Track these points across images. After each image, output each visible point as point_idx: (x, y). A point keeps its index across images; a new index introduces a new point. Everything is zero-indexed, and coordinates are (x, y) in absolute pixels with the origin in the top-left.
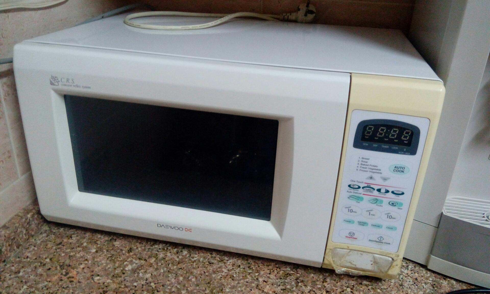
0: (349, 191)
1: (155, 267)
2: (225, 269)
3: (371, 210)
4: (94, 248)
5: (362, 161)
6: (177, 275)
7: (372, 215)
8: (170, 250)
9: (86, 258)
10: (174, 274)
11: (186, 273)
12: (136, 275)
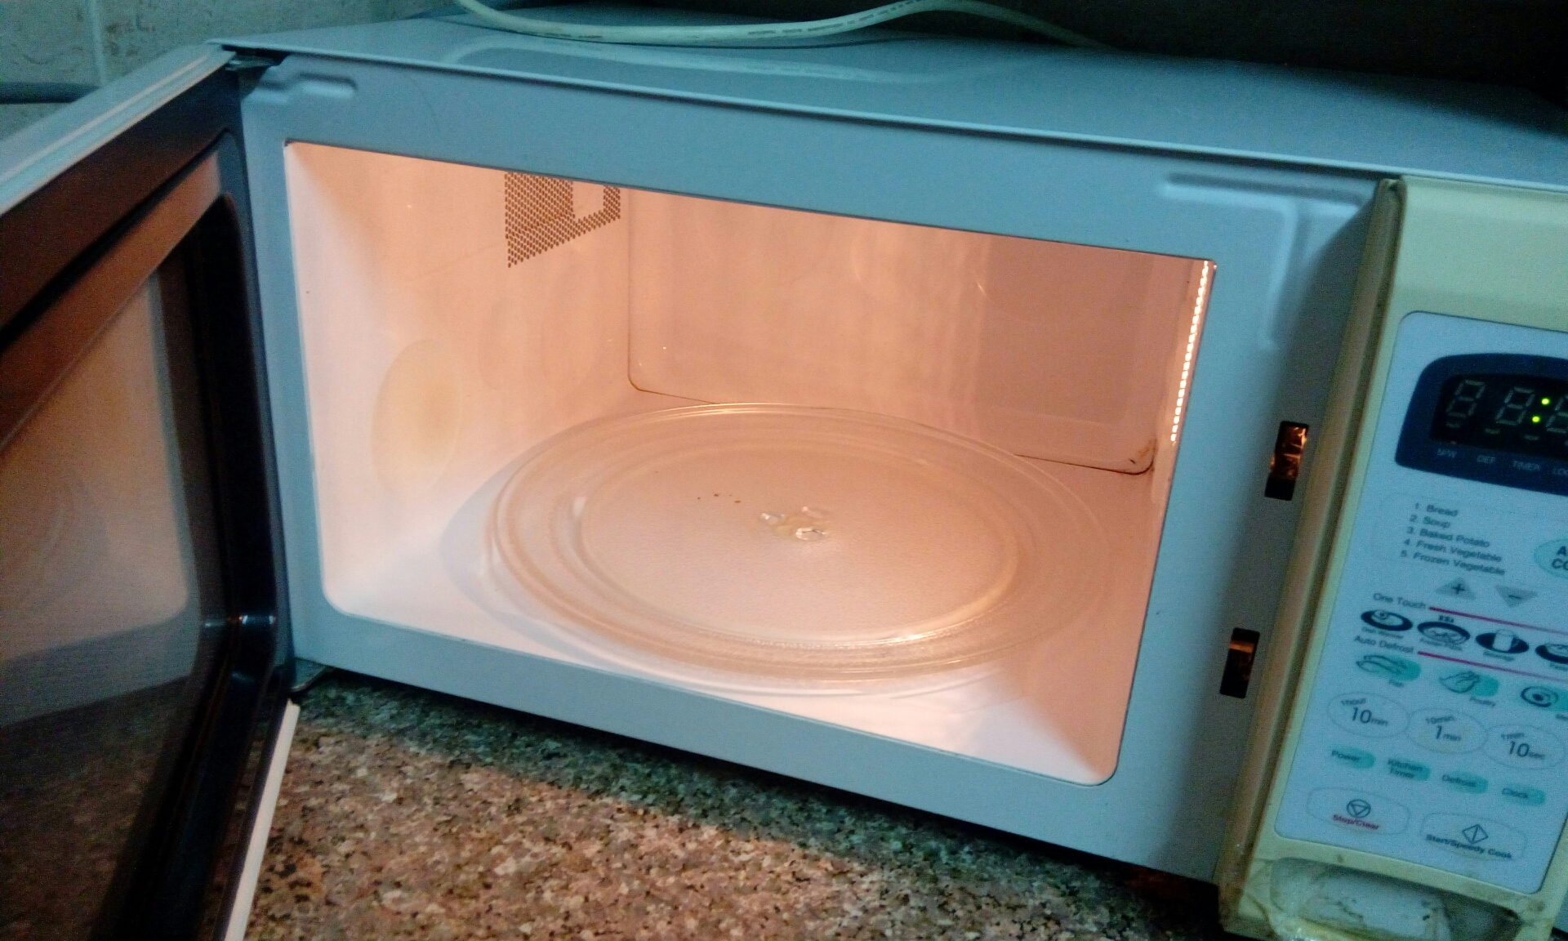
0: (1365, 636)
1: (601, 872)
2: (854, 904)
3: (1447, 719)
4: (392, 790)
5: (1428, 521)
6: (676, 908)
7: (1448, 736)
8: (655, 817)
9: (361, 820)
10: (667, 903)
11: (710, 905)
12: (531, 895)
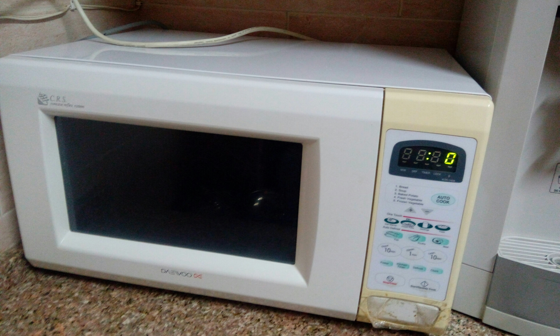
0: (386, 226)
1: (159, 321)
2: (242, 323)
3: (412, 249)
4: (87, 299)
7: (413, 255)
8: (177, 301)
9: (76, 310)
12: (135, 330)
